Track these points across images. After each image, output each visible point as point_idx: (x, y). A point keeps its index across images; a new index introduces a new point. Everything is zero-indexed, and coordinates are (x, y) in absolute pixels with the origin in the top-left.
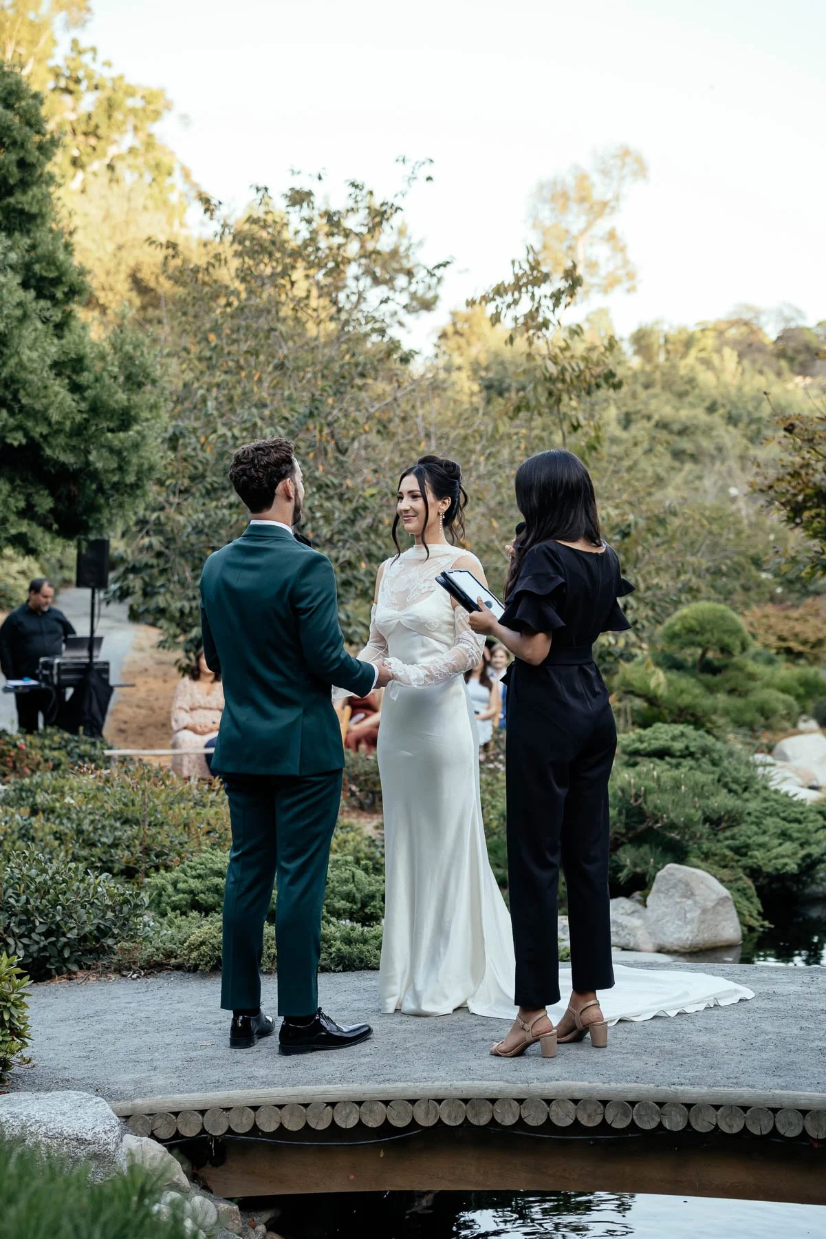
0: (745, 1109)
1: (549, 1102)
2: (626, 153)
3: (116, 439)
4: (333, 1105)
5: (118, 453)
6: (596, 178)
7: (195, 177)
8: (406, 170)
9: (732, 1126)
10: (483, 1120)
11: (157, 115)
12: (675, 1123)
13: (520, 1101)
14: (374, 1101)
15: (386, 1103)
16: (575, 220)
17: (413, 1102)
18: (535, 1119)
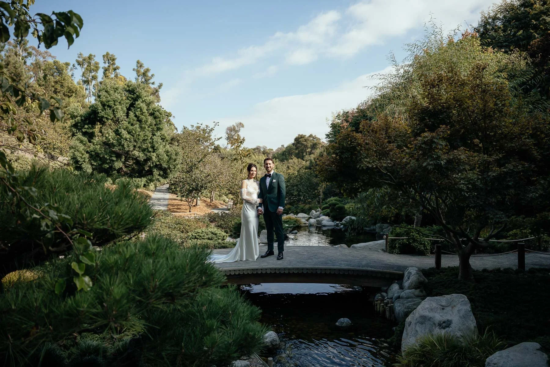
0: (298, 269)
1: (266, 269)
2: (241, 123)
3: (174, 163)
4: (230, 271)
5: (174, 165)
6: (236, 127)
7: (175, 125)
8: (215, 124)
9: (296, 272)
10: (255, 273)
11: (171, 116)
12: (287, 272)
13: (261, 269)
14: (237, 270)
15: (239, 270)
16: (233, 133)
17: (244, 270)
18: (264, 272)
